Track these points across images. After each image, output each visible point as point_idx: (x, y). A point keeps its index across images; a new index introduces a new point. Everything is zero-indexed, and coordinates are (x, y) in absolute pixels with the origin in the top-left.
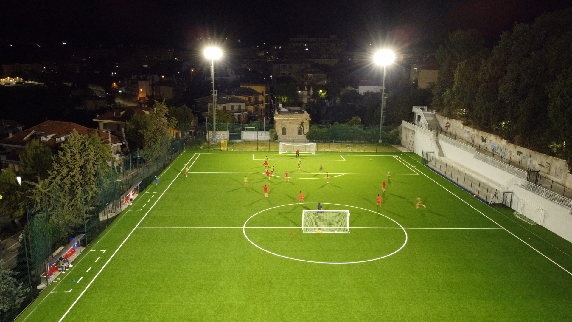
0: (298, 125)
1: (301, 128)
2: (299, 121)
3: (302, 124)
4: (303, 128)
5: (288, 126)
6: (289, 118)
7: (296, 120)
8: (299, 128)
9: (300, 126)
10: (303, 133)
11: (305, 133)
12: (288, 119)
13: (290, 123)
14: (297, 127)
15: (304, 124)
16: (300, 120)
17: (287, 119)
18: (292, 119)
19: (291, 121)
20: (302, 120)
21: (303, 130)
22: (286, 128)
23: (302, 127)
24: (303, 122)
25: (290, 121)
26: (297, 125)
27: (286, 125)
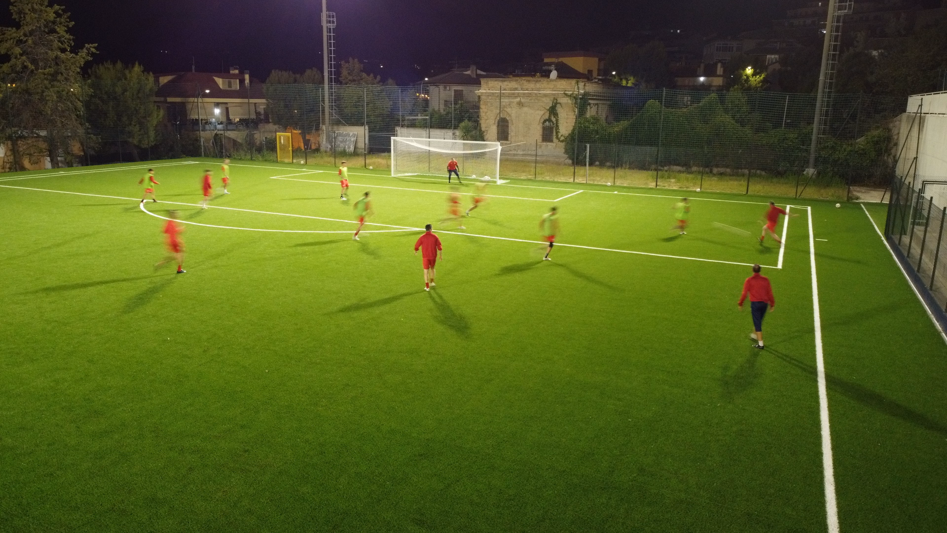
0: (542, 112)
1: (549, 120)
2: (544, 99)
3: (553, 111)
4: (557, 120)
5: (513, 113)
6: (516, 89)
7: (536, 94)
8: (545, 121)
9: (547, 116)
10: (557, 138)
11: (562, 138)
12: (514, 94)
13: (520, 104)
14: (539, 117)
15: (559, 110)
16: (545, 95)
17: (509, 93)
18: (524, 94)
19: (523, 100)
20: (553, 94)
21: (557, 126)
22: (507, 121)
23: (554, 119)
24: (556, 103)
25: (518, 99)
26: (538, 112)
27: (509, 110)
